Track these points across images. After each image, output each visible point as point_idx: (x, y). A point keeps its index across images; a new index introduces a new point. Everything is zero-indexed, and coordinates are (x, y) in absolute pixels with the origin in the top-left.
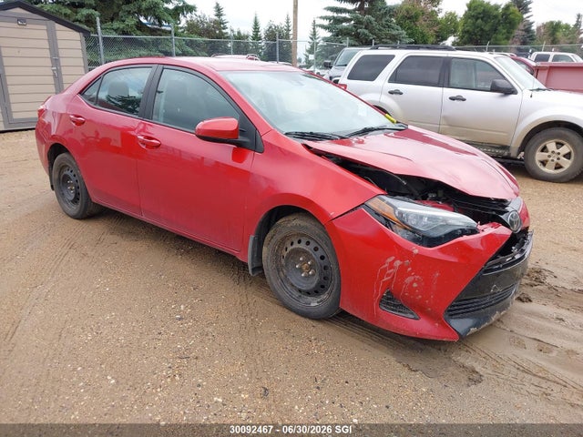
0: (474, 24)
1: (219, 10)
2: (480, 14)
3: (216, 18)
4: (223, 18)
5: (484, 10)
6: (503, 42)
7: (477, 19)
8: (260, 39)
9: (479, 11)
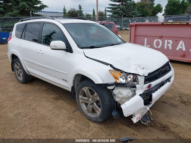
0: (170, 8)
1: (80, 7)
2: (172, 4)
3: (79, 10)
4: (82, 10)
5: (174, 3)
6: (181, 14)
7: (172, 6)
8: (95, 16)
9: (172, 3)
